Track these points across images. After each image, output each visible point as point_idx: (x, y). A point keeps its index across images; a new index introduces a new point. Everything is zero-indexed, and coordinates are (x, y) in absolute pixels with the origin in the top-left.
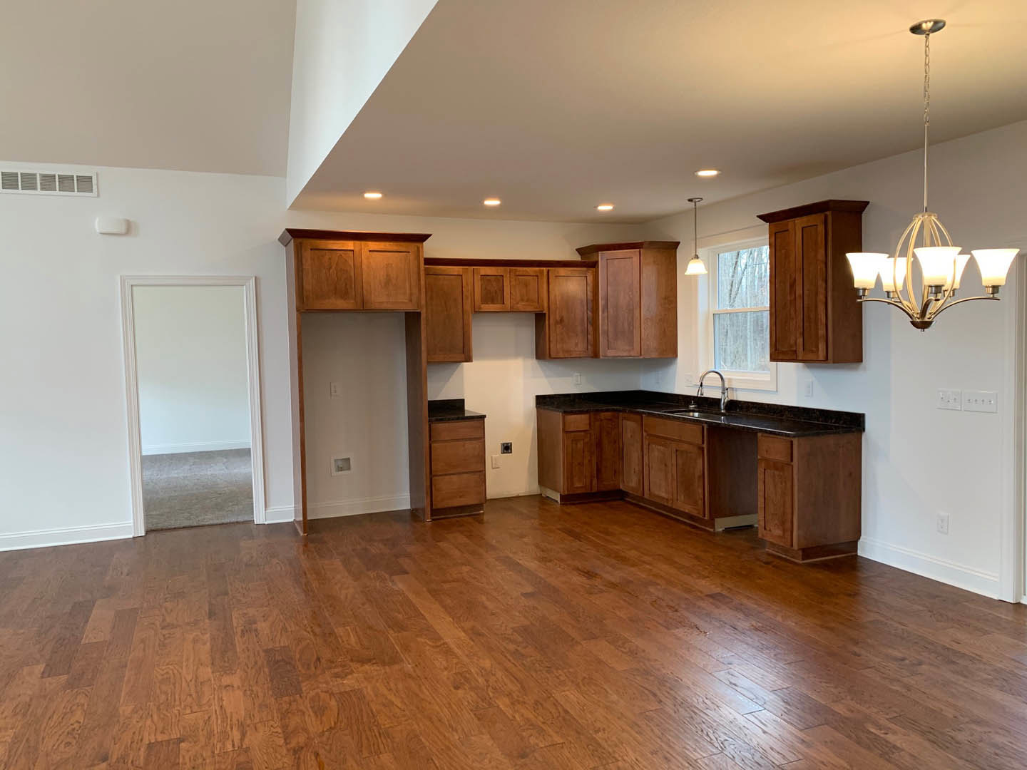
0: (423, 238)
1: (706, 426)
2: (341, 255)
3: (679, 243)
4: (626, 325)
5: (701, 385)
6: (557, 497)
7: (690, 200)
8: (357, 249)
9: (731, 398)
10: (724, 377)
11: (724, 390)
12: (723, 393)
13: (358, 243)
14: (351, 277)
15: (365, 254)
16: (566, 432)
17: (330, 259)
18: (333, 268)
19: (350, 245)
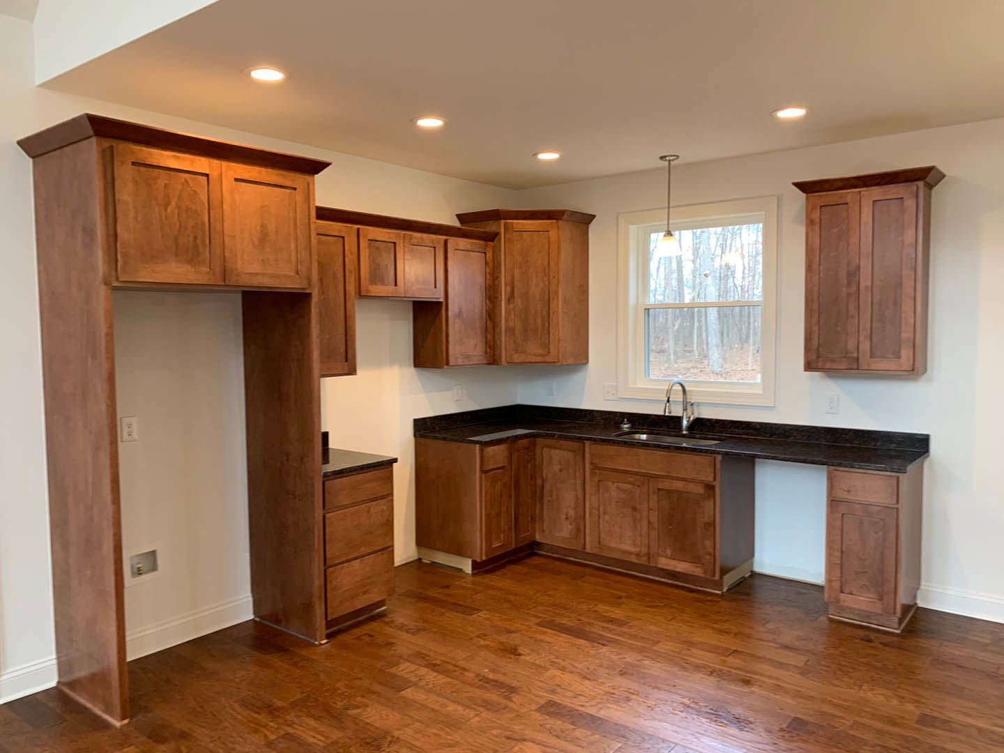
0: (315, 167)
1: (719, 458)
2: (187, 181)
3: (594, 216)
4: (539, 321)
5: (668, 401)
6: (467, 566)
7: (662, 158)
8: (214, 174)
9: (696, 415)
10: (687, 388)
11: (686, 405)
12: (685, 409)
13: (216, 162)
14: (203, 223)
15: (228, 183)
16: (484, 472)
17: (166, 186)
18: (173, 203)
19: (202, 164)
